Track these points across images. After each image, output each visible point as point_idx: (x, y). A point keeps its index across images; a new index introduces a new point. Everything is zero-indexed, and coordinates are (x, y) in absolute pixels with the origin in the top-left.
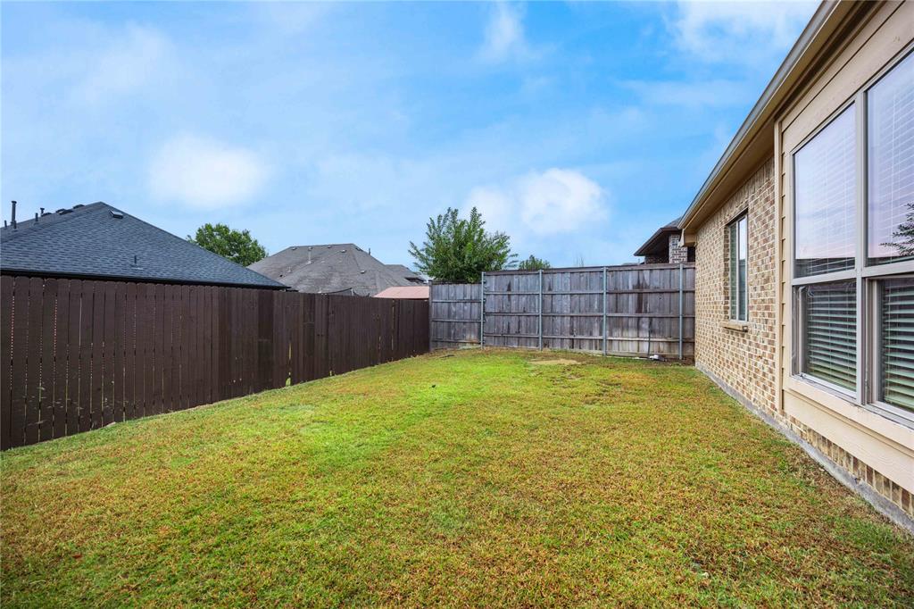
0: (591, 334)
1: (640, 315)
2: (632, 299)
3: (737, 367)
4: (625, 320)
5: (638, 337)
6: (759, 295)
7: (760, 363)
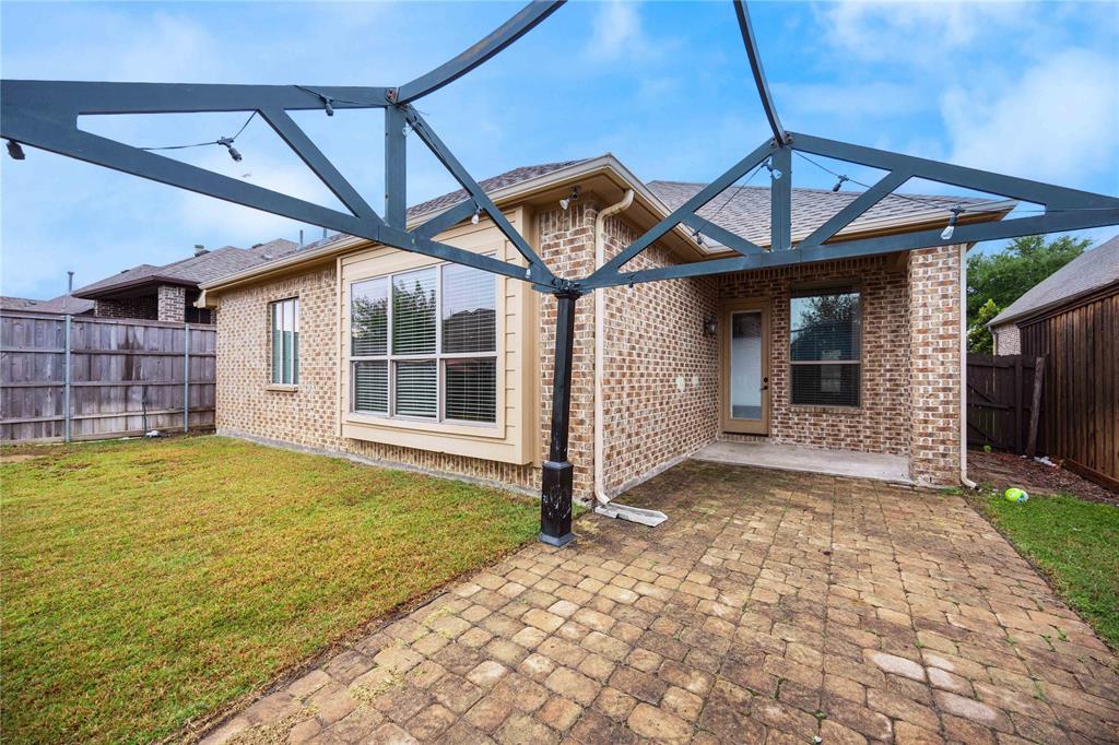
0: (38, 414)
1: (130, 383)
3: (285, 421)
4: (103, 390)
5: (126, 411)
7: (311, 414)
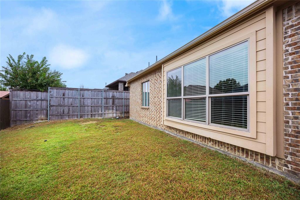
0: (98, 112)
1: (113, 105)
2: (111, 101)
3: (146, 117)
4: (109, 107)
5: (113, 112)
6: (153, 100)
7: (153, 116)
